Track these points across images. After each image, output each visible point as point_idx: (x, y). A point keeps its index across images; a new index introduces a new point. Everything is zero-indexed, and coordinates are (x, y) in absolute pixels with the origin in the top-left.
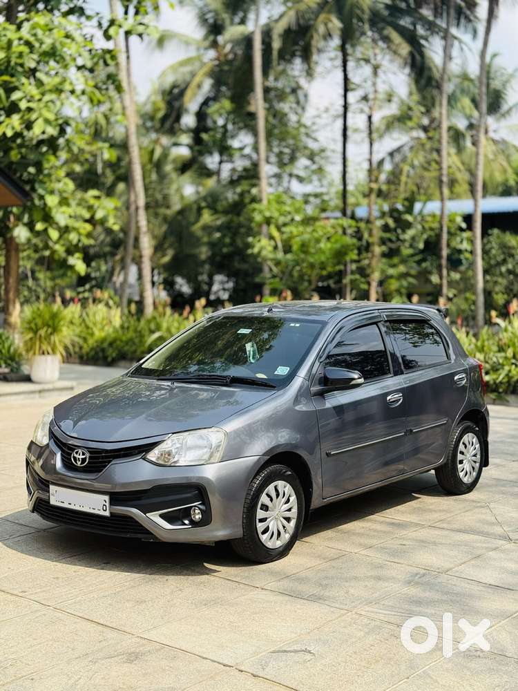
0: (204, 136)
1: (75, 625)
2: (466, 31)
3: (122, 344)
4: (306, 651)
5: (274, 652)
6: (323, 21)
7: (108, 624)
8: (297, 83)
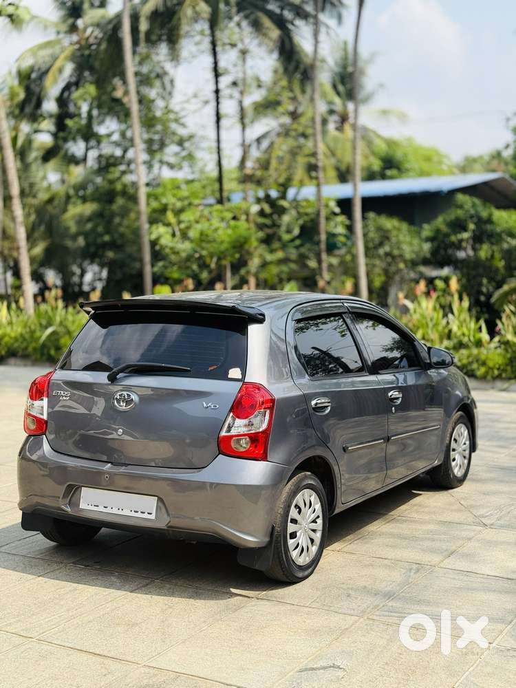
0: (69, 122)
1: (69, 658)
2: (332, 16)
3: (12, 341)
4: (334, 666)
5: (301, 671)
6: (190, 5)
7: (105, 653)
8: (163, 68)
